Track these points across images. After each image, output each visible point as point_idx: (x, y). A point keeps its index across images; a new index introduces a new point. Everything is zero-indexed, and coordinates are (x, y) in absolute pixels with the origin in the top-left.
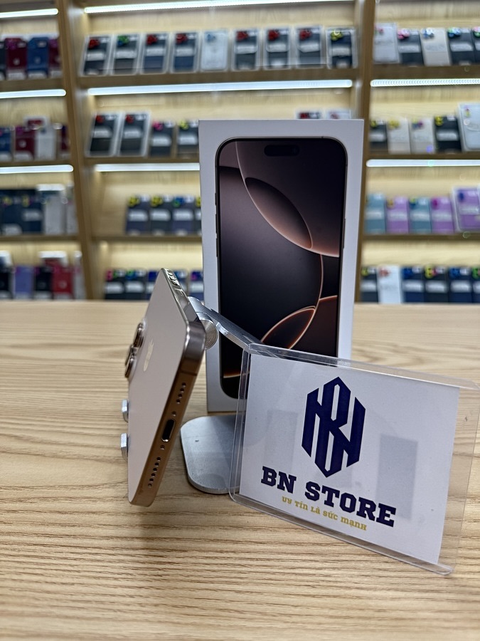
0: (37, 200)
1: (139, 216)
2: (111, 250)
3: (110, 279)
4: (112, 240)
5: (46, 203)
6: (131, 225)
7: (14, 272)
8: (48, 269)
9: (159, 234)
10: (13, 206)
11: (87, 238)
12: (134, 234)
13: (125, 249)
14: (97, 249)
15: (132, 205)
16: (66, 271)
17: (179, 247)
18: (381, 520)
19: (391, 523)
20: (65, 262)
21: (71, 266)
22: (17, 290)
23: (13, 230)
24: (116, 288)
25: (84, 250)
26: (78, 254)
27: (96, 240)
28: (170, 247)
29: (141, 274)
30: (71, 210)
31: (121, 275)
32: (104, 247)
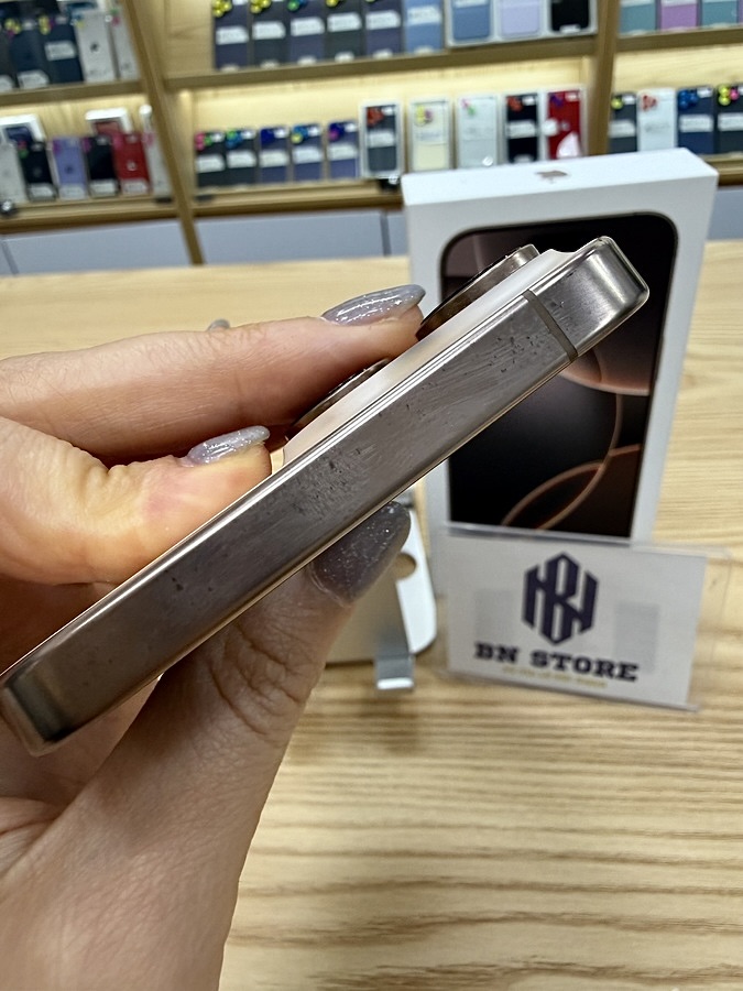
0: (61, 20)
1: (234, 35)
2: (195, 100)
3: (201, 146)
4: (197, 84)
5: (75, 23)
6: (223, 54)
7: (50, 148)
8: (102, 141)
9: (270, 65)
10: (23, 33)
11: (157, 85)
12: (230, 69)
13: (216, 96)
14: (175, 101)
15: (218, 12)
16: (133, 139)
17: (304, 85)
18: (622, 676)
19: (633, 678)
20: (127, 127)
21: (138, 134)
22: (62, 181)
23: (35, 80)
24: (213, 163)
25: (154, 103)
26: (146, 110)
27: (172, 87)
28: (289, 86)
29: (248, 135)
30: (122, 33)
31: (218, 138)
32: (185, 96)
